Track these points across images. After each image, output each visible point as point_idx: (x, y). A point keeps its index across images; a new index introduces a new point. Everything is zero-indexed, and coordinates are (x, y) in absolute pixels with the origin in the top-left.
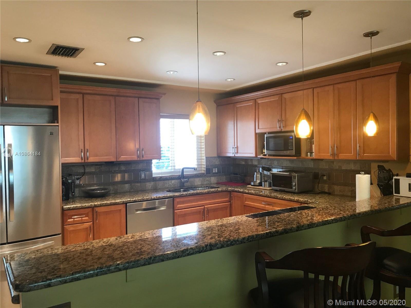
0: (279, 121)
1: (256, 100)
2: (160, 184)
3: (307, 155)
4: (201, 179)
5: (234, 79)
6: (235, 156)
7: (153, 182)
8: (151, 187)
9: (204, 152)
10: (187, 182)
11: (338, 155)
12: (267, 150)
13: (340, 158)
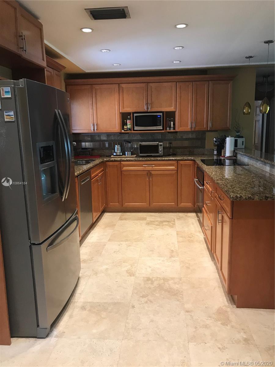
0: (146, 104)
1: (120, 84)
5: (120, 65)
6: (95, 133)
11: (195, 128)
12: (136, 126)
13: (196, 130)
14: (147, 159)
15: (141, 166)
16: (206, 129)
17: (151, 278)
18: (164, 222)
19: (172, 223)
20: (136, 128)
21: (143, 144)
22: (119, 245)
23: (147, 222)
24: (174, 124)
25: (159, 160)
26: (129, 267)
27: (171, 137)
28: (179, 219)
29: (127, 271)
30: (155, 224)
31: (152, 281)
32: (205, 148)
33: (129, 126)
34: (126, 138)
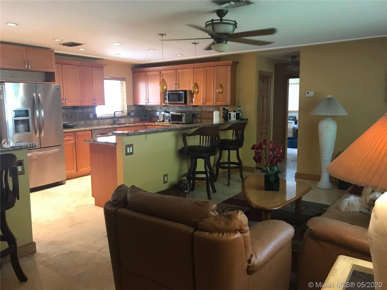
0: (175, 84)
1: (161, 71)
2: (101, 121)
3: (190, 104)
4: (124, 119)
6: (147, 105)
7: (97, 120)
8: (96, 123)
9: (126, 102)
10: (118, 120)
11: (205, 103)
12: (168, 101)
16: (213, 105)
21: (173, 114)
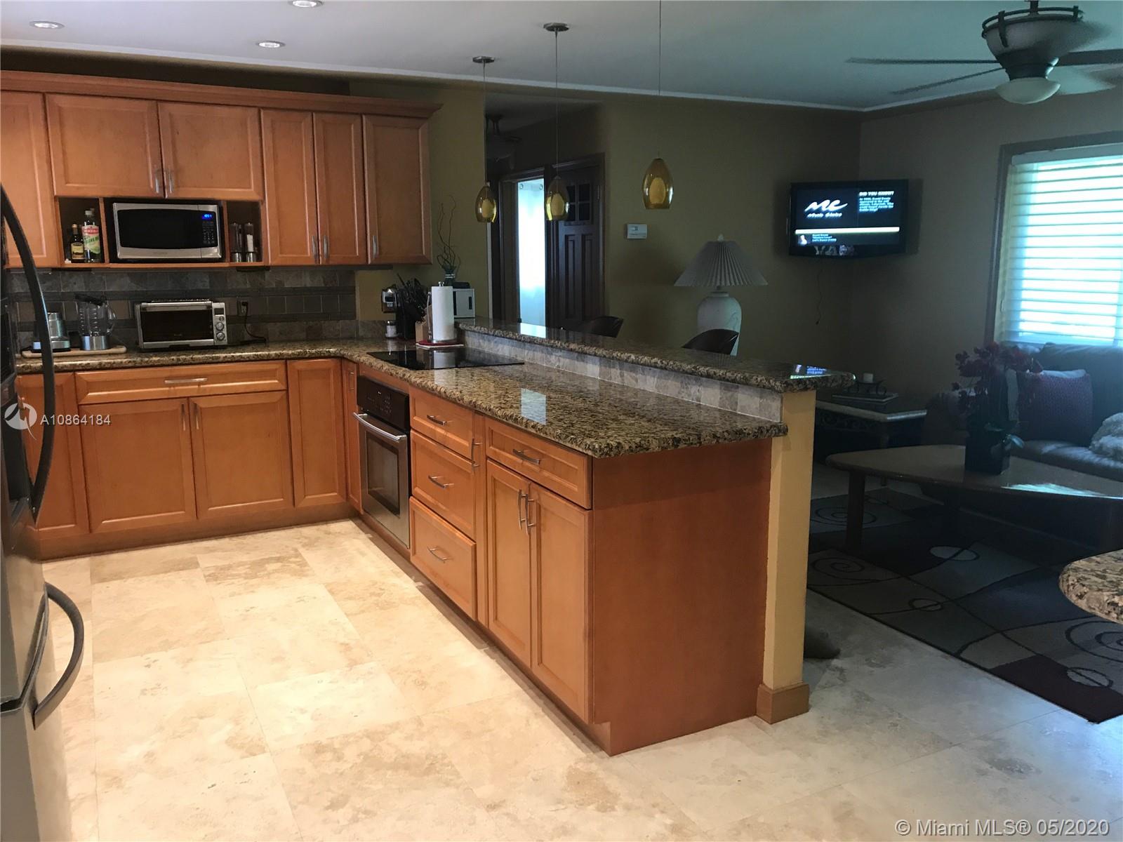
1: (49, 96)
11: (328, 257)
12: (123, 245)
13: (331, 263)
14: (179, 360)
15: (157, 382)
16: (362, 262)
17: (325, 742)
18: (268, 563)
19: (295, 563)
20: (122, 253)
21: (154, 306)
22: (148, 666)
23: (207, 573)
24: (257, 243)
25: (221, 360)
26: (229, 727)
27: (243, 283)
28: (310, 544)
29: (230, 742)
30: (239, 575)
31: (334, 751)
32: (354, 316)
33: (91, 245)
34: (78, 285)
